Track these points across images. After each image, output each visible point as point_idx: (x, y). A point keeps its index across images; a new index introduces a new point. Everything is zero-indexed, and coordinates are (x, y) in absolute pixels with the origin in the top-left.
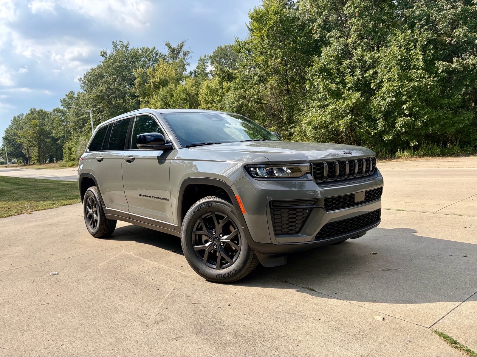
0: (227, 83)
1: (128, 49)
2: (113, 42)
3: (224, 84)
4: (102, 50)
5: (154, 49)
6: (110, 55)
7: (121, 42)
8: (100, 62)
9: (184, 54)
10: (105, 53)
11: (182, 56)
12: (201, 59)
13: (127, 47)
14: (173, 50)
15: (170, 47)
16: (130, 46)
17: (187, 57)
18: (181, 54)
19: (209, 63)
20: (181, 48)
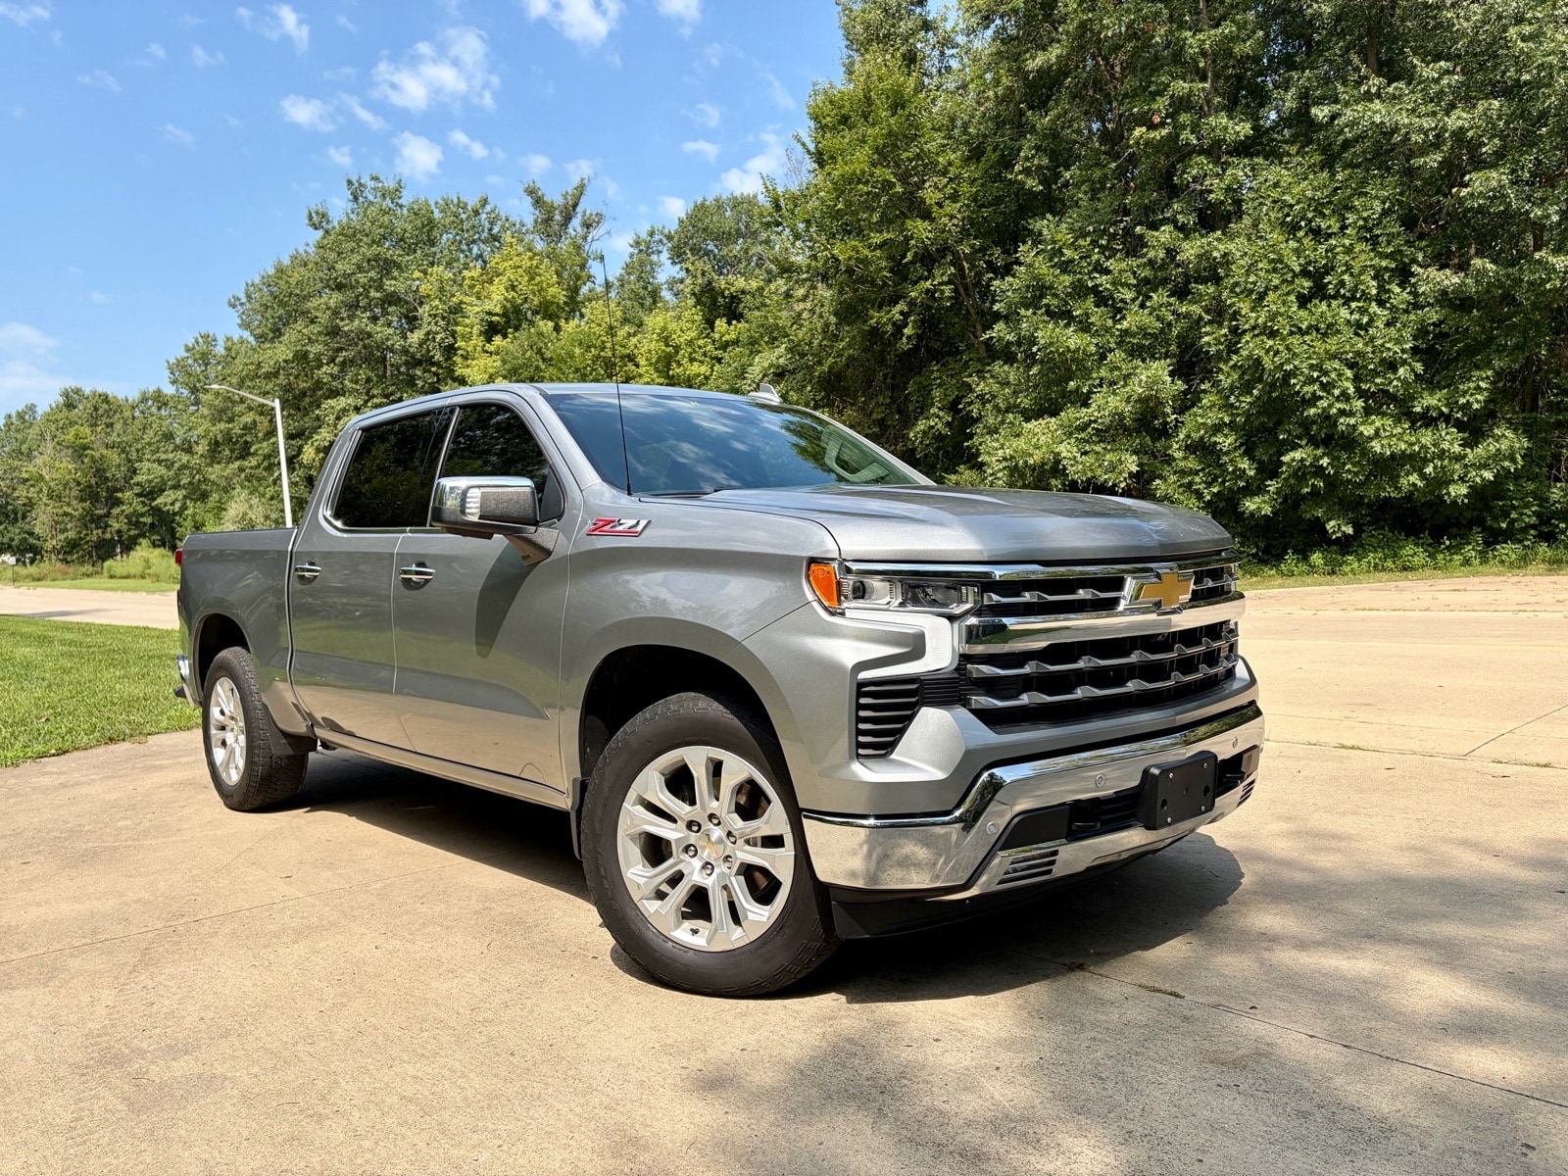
0: (729, 323)
1: (400, 202)
2: (350, 183)
3: (720, 326)
4: (313, 208)
5: (485, 202)
6: (339, 222)
7: (375, 179)
8: (306, 244)
9: (583, 223)
10: (322, 217)
11: (579, 229)
12: (638, 242)
13: (395, 195)
14: (549, 211)
15: (538, 202)
16: (404, 193)
17: (594, 233)
18: (576, 223)
19: (665, 256)
20: (575, 206)
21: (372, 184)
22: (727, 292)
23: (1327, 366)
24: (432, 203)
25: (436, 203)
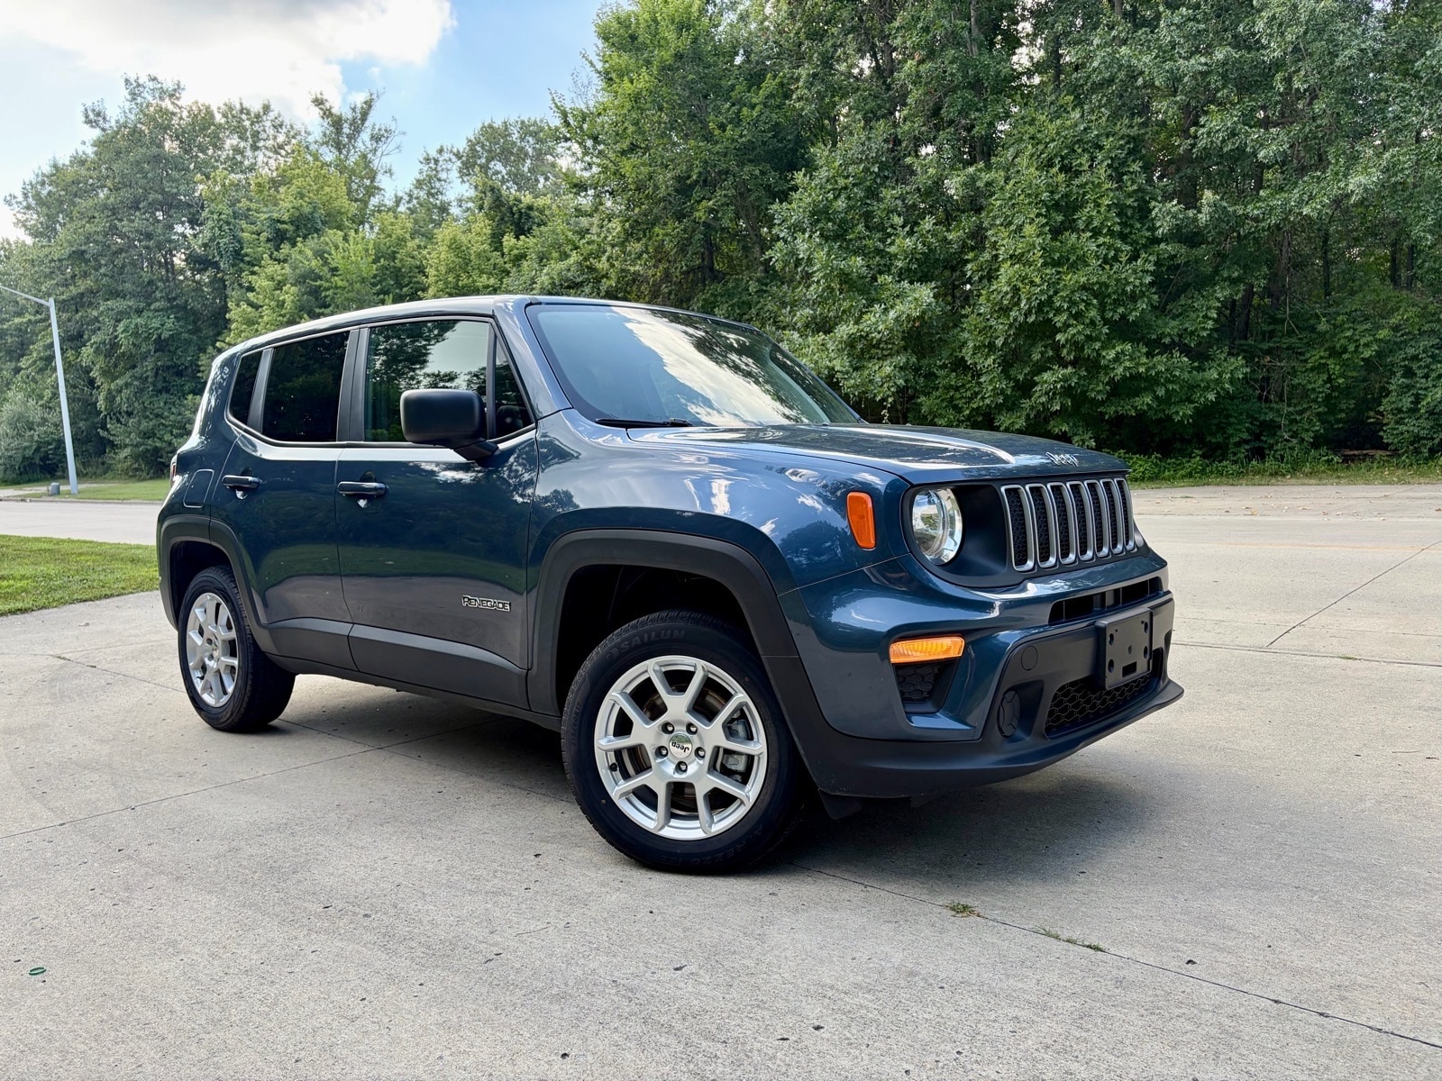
0: (517, 238)
1: (179, 103)
2: (127, 81)
3: (509, 240)
4: (89, 104)
5: (267, 108)
6: (117, 122)
7: (154, 79)
8: (84, 143)
9: (372, 137)
10: (98, 114)
11: (368, 143)
12: (428, 160)
13: (173, 95)
14: (337, 123)
15: (327, 113)
16: (184, 94)
17: (382, 147)
18: (365, 136)
19: (454, 174)
20: (364, 119)
21: (151, 85)
22: (515, 209)
23: (1076, 297)
24: (214, 108)
25: (219, 108)
